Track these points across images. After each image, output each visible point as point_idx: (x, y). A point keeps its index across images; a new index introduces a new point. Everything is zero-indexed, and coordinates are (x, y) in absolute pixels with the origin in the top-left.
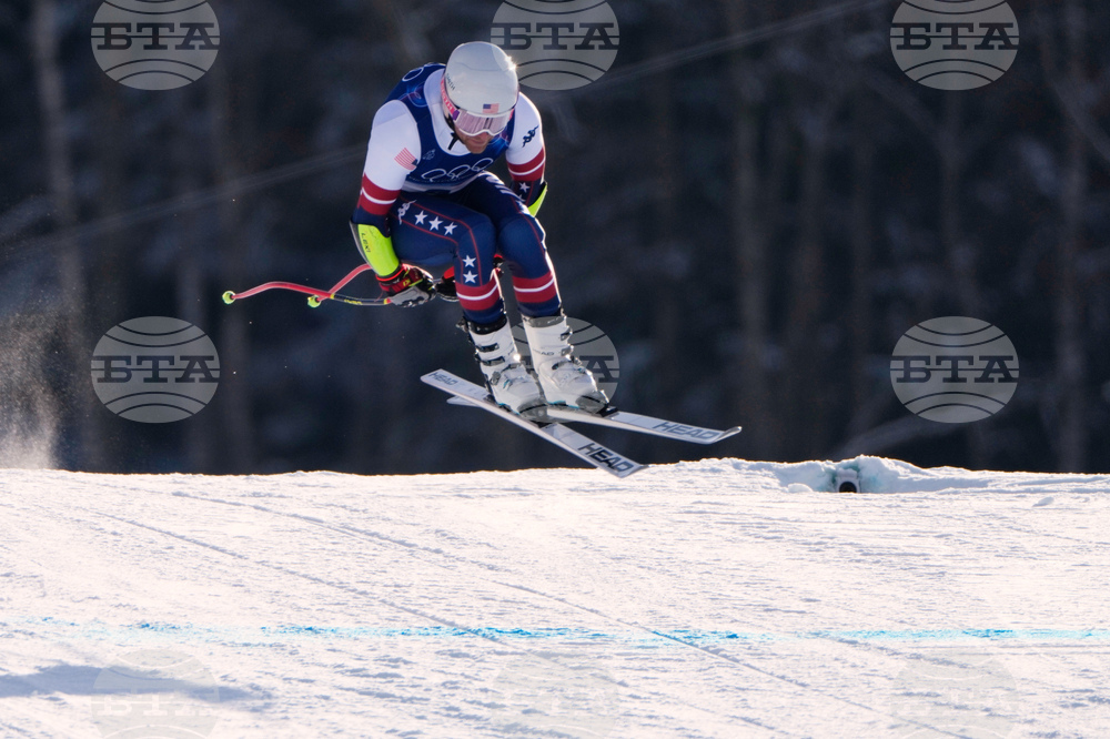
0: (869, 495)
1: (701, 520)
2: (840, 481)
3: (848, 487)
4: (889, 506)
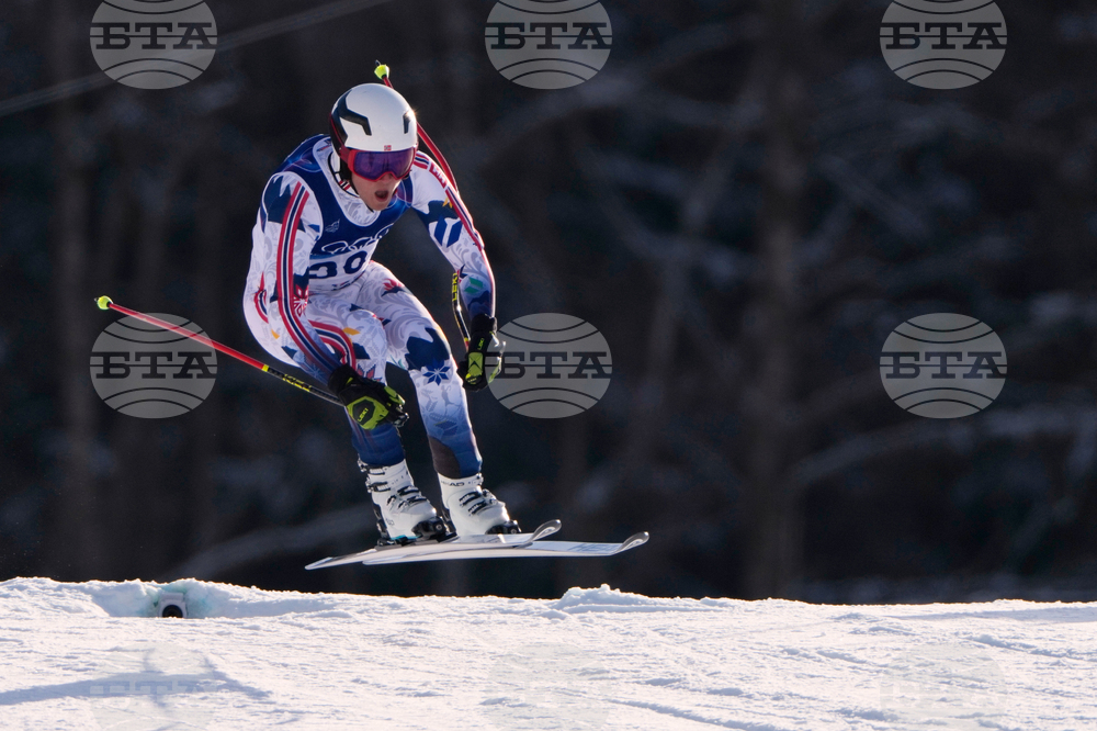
0: (197, 621)
2: (163, 605)
3: (172, 611)
4: (220, 634)
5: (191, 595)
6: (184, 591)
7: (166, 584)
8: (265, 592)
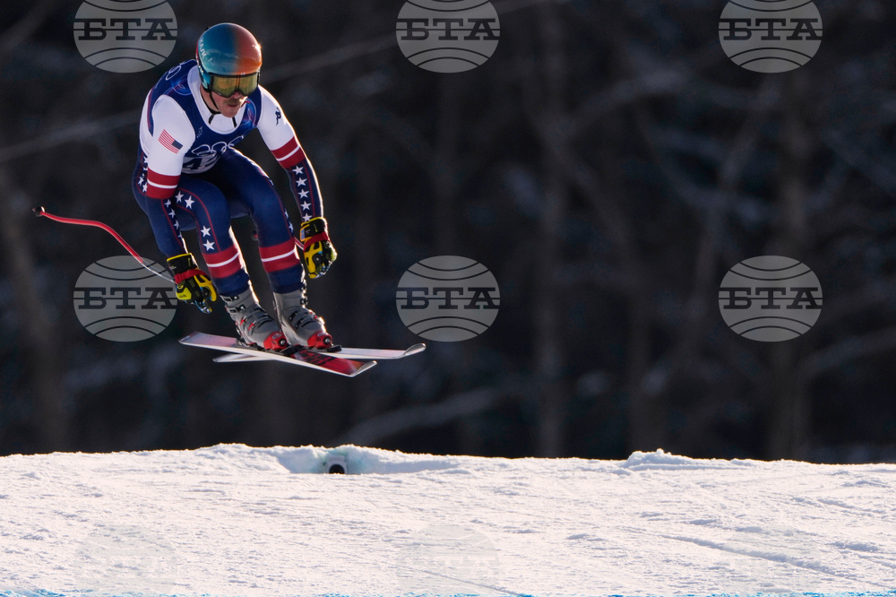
0: (355, 476)
1: (208, 497)
2: (330, 465)
3: (336, 469)
4: (372, 486)
5: (351, 458)
6: (346, 454)
7: (331, 449)
8: (406, 454)
